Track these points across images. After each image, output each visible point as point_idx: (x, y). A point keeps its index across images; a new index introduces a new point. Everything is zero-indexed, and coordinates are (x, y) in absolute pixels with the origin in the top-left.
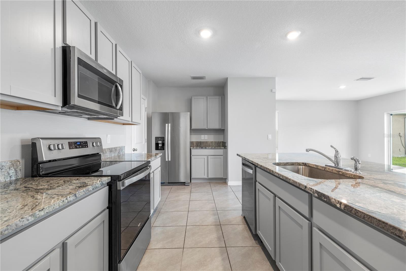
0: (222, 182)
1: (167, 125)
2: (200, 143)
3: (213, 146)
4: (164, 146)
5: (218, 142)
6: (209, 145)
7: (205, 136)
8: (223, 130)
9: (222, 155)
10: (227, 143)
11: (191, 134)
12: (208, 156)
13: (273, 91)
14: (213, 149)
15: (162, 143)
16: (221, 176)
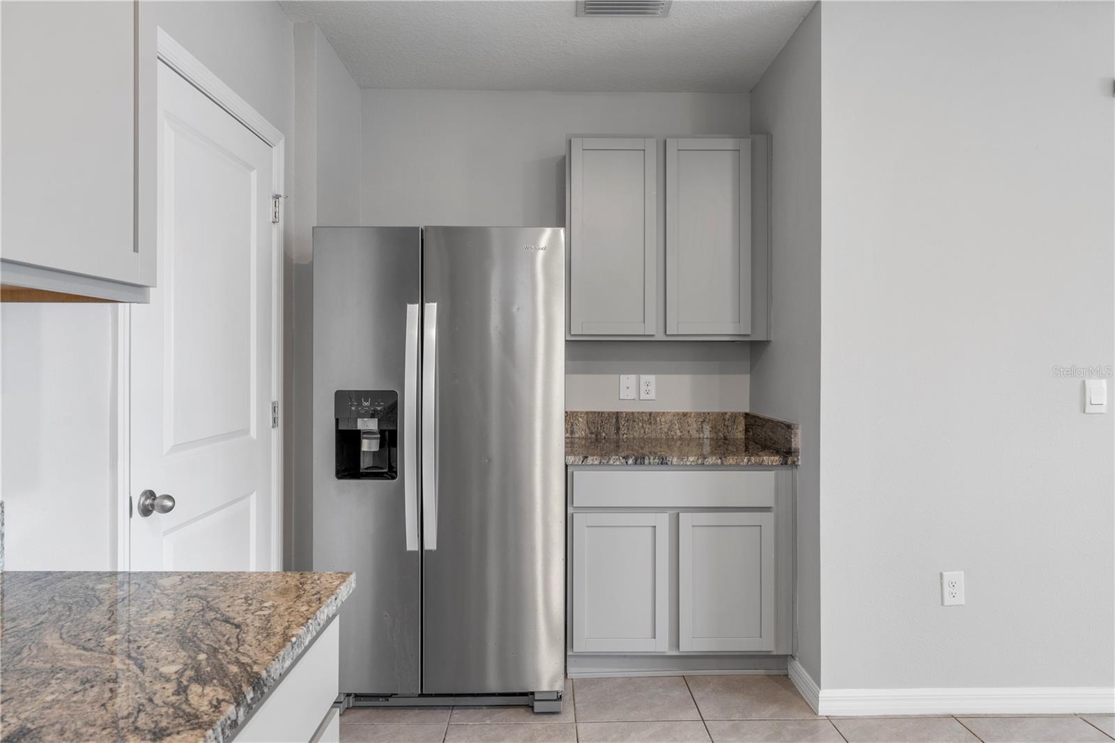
0: (762, 672)
1: (413, 310)
2: (614, 421)
3: (691, 438)
4: (395, 446)
5: (718, 414)
7: (645, 378)
12: (676, 514)
15: (382, 432)
16: (767, 644)
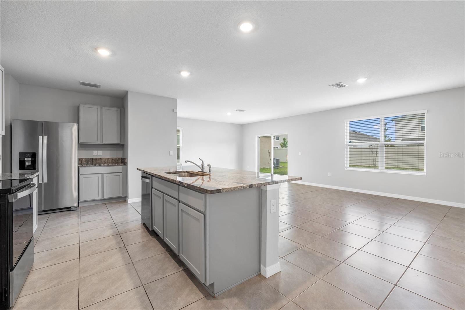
0: (121, 201)
1: (40, 137)
2: (92, 160)
3: (110, 163)
4: (35, 164)
5: (116, 158)
6: (104, 162)
7: (99, 151)
8: (123, 145)
9: (121, 172)
10: (127, 159)
11: (78, 150)
12: (103, 174)
13: (174, 111)
14: (110, 166)
15: (32, 160)
16: (121, 195)
